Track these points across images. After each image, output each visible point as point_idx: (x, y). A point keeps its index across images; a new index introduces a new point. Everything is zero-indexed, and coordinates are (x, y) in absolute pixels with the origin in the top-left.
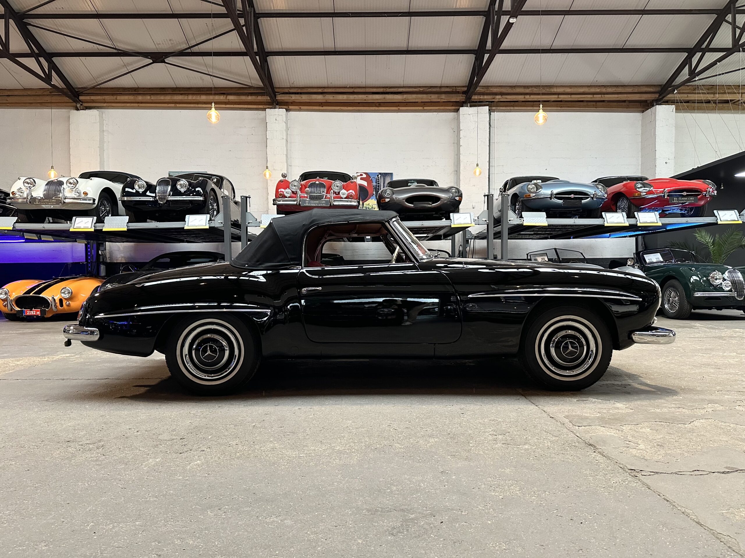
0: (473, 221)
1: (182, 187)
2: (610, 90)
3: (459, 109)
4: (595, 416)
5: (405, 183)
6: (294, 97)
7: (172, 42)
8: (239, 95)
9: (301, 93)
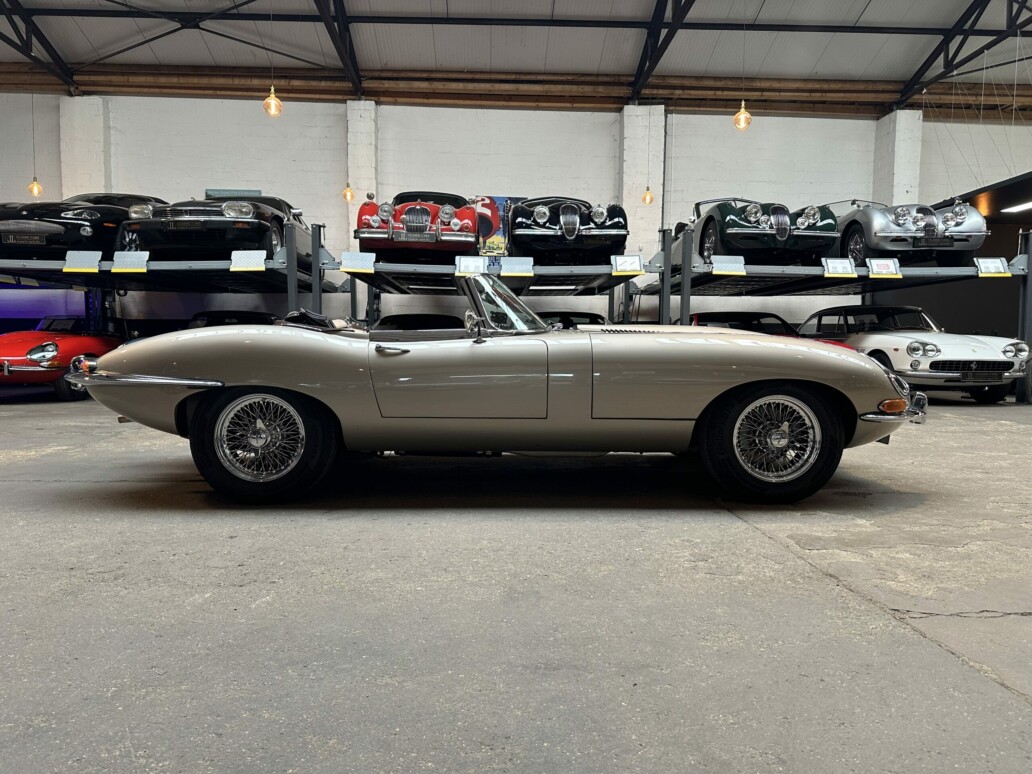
0: (642, 267)
2: (834, 86)
3: (622, 108)
4: (830, 536)
6: (387, 85)
8: (308, 80)
9: (397, 79)
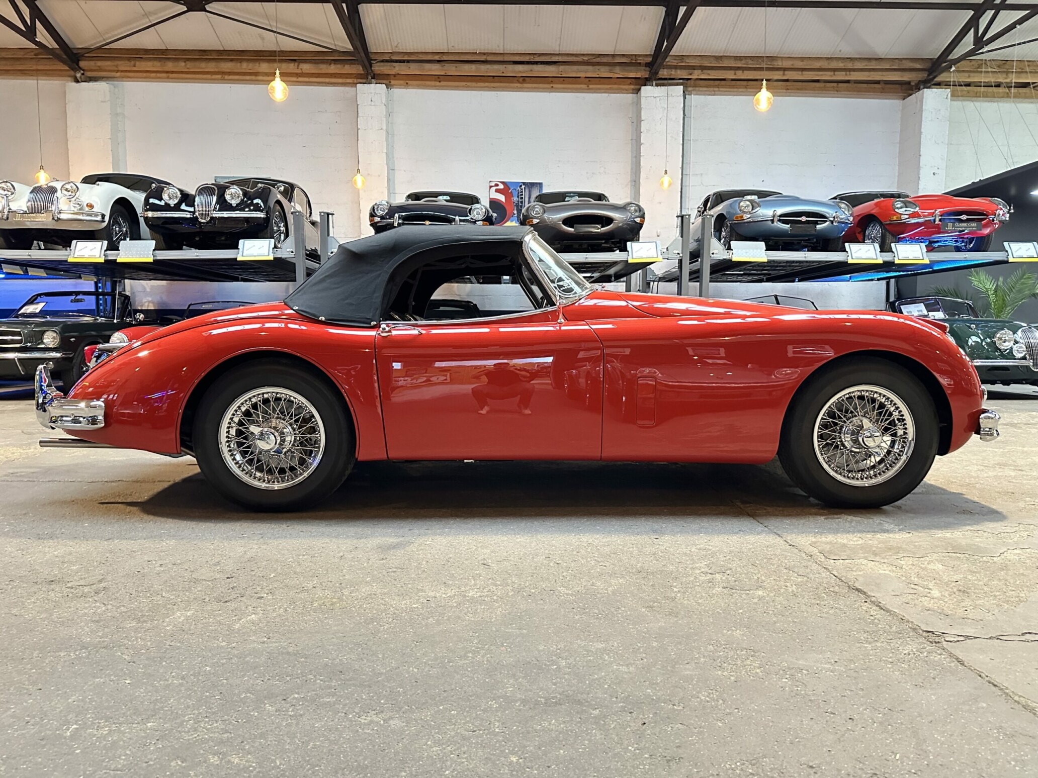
1: (233, 198)
2: (858, 65)
3: (639, 90)
4: (856, 543)
5: (560, 197)
6: (398, 68)
8: (318, 63)
9: (408, 61)
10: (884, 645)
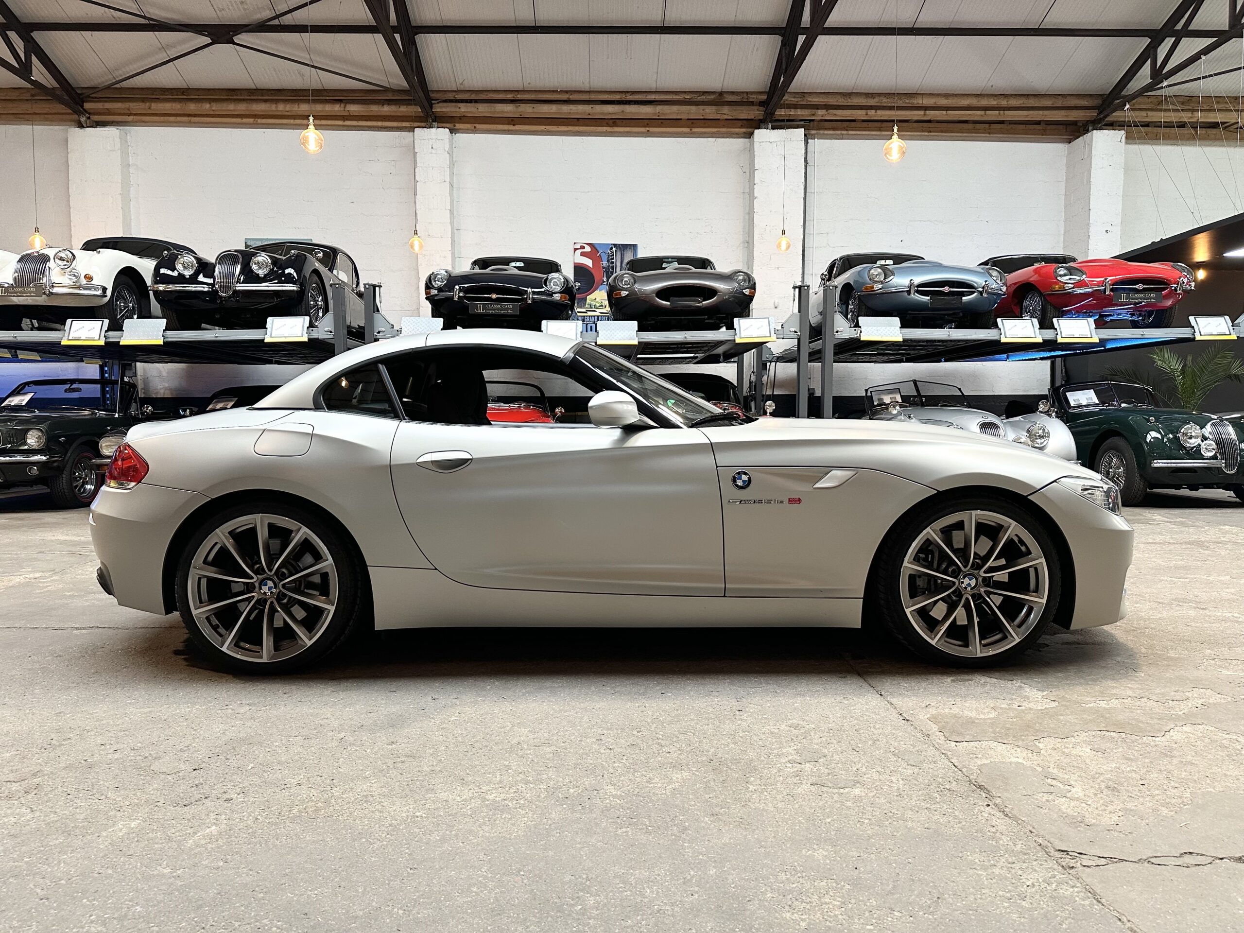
0: (773, 332)
1: (260, 268)
2: (1014, 102)
3: (752, 134)
4: (986, 717)
5: (656, 263)
6: (464, 109)
7: (246, 7)
8: (368, 104)
9: (476, 101)
10: (1004, 872)
